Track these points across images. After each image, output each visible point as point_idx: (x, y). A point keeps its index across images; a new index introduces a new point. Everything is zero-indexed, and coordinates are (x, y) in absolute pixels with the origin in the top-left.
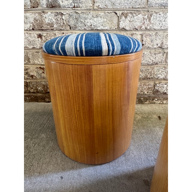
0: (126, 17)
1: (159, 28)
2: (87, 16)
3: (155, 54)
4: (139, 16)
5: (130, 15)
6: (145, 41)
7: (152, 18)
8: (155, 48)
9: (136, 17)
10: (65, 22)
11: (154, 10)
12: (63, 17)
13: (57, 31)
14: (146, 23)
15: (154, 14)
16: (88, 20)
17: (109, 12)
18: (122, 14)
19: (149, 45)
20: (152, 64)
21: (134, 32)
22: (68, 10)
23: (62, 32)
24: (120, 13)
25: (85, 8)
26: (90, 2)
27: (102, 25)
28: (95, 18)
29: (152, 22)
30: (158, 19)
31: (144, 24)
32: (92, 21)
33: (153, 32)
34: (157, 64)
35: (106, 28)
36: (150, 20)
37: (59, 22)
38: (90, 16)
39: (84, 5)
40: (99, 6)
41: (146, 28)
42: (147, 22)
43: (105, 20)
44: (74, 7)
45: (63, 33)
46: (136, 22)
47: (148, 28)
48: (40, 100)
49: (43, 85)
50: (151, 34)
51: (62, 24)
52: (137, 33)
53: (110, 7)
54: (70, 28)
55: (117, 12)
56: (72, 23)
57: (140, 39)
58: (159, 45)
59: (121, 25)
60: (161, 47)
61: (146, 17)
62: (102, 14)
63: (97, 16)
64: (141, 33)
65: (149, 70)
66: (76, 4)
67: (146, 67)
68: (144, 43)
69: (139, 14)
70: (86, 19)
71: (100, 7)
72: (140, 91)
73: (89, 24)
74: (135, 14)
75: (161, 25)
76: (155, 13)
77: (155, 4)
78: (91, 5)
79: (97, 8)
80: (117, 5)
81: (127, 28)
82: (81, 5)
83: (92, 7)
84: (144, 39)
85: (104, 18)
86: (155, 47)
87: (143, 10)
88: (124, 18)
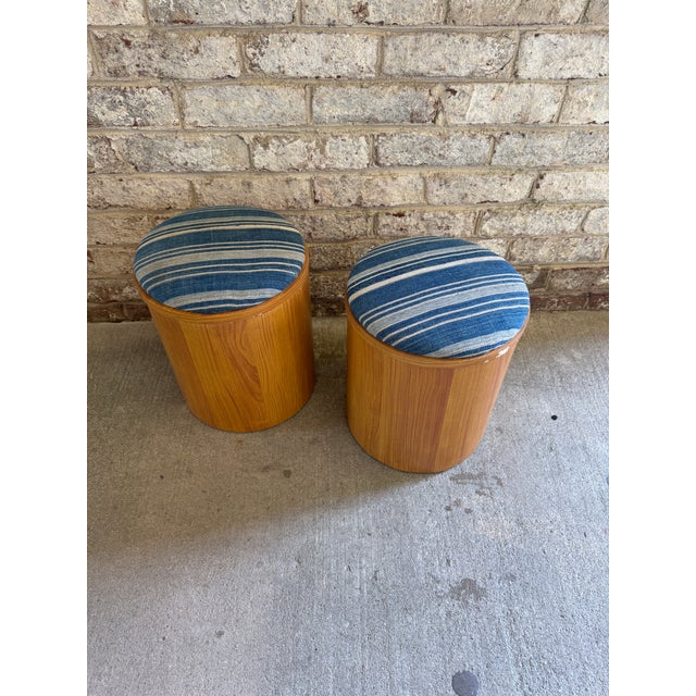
0: (266, 146)
1: (348, 166)
2: (171, 145)
3: (348, 220)
4: (295, 143)
5: (274, 141)
6: (320, 194)
7: (327, 147)
8: (346, 208)
9: (289, 146)
10: (120, 157)
11: (330, 130)
12: (114, 146)
13: (104, 176)
14: (315, 156)
15: (331, 139)
16: (177, 153)
17: (224, 135)
18: (256, 139)
19: (330, 202)
20: (345, 240)
21: (292, 176)
22: (121, 130)
23: (118, 177)
24: (249, 138)
25: (164, 128)
26: (173, 114)
27: (213, 163)
28: (193, 150)
29: (329, 155)
30: (342, 148)
31: (310, 158)
32: (184, 155)
33: (335, 175)
34: (355, 238)
35: (224, 168)
36: (322, 151)
37: (106, 157)
38: (179, 145)
39: (158, 120)
40: (196, 122)
41: (318, 168)
42: (317, 156)
43: (218, 152)
44: (135, 125)
45: (121, 180)
46: (291, 155)
47: (323, 166)
48: (96, 319)
49: (97, 287)
50: (331, 178)
51: (114, 161)
52: (299, 177)
53: (223, 124)
54: (136, 168)
55: (242, 134)
56: (138, 157)
57: (308, 188)
58: (354, 201)
59: (256, 162)
60: (359, 205)
61: (313, 144)
62: (207, 139)
63: (196, 145)
64: (308, 177)
65: (339, 250)
66: (138, 119)
67: (332, 245)
68: (318, 197)
69: (295, 140)
70: (170, 150)
71: (199, 124)
72: (326, 291)
73: (180, 161)
74: (286, 139)
75: (350, 160)
76: (333, 136)
77: (330, 118)
78: (177, 120)
79: (190, 127)
80: (240, 120)
81: (273, 168)
82: (150, 120)
83: (179, 127)
84: (318, 189)
85: (213, 148)
86: (346, 204)
87: (304, 129)
88: (262, 148)
